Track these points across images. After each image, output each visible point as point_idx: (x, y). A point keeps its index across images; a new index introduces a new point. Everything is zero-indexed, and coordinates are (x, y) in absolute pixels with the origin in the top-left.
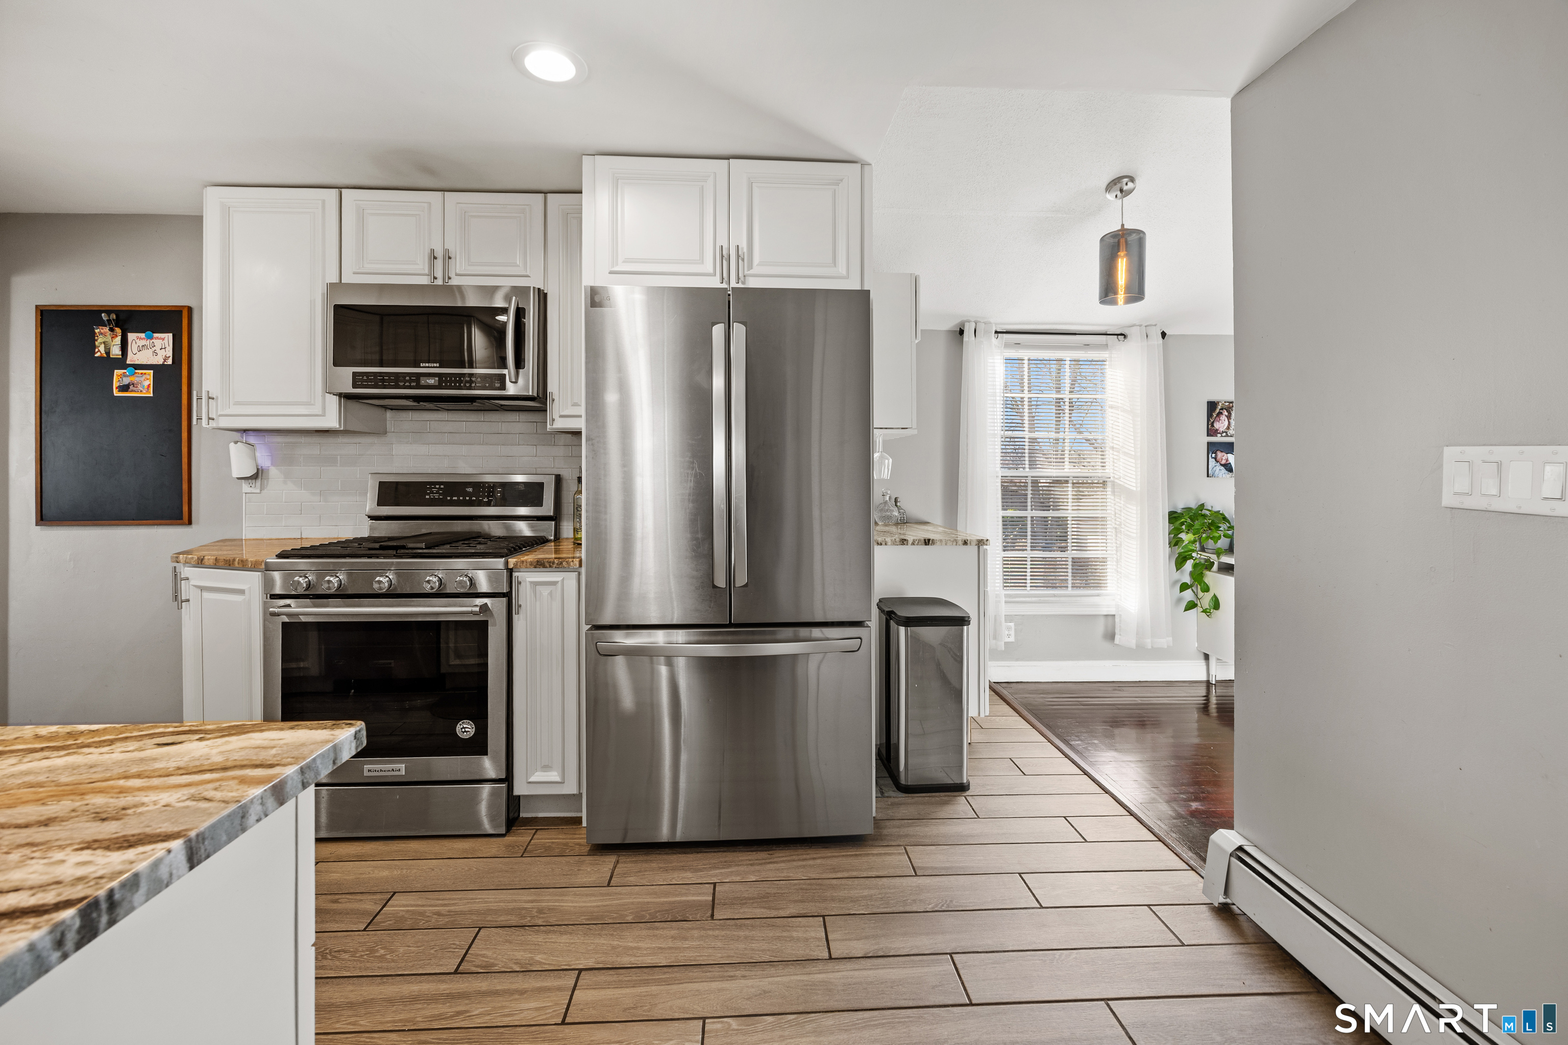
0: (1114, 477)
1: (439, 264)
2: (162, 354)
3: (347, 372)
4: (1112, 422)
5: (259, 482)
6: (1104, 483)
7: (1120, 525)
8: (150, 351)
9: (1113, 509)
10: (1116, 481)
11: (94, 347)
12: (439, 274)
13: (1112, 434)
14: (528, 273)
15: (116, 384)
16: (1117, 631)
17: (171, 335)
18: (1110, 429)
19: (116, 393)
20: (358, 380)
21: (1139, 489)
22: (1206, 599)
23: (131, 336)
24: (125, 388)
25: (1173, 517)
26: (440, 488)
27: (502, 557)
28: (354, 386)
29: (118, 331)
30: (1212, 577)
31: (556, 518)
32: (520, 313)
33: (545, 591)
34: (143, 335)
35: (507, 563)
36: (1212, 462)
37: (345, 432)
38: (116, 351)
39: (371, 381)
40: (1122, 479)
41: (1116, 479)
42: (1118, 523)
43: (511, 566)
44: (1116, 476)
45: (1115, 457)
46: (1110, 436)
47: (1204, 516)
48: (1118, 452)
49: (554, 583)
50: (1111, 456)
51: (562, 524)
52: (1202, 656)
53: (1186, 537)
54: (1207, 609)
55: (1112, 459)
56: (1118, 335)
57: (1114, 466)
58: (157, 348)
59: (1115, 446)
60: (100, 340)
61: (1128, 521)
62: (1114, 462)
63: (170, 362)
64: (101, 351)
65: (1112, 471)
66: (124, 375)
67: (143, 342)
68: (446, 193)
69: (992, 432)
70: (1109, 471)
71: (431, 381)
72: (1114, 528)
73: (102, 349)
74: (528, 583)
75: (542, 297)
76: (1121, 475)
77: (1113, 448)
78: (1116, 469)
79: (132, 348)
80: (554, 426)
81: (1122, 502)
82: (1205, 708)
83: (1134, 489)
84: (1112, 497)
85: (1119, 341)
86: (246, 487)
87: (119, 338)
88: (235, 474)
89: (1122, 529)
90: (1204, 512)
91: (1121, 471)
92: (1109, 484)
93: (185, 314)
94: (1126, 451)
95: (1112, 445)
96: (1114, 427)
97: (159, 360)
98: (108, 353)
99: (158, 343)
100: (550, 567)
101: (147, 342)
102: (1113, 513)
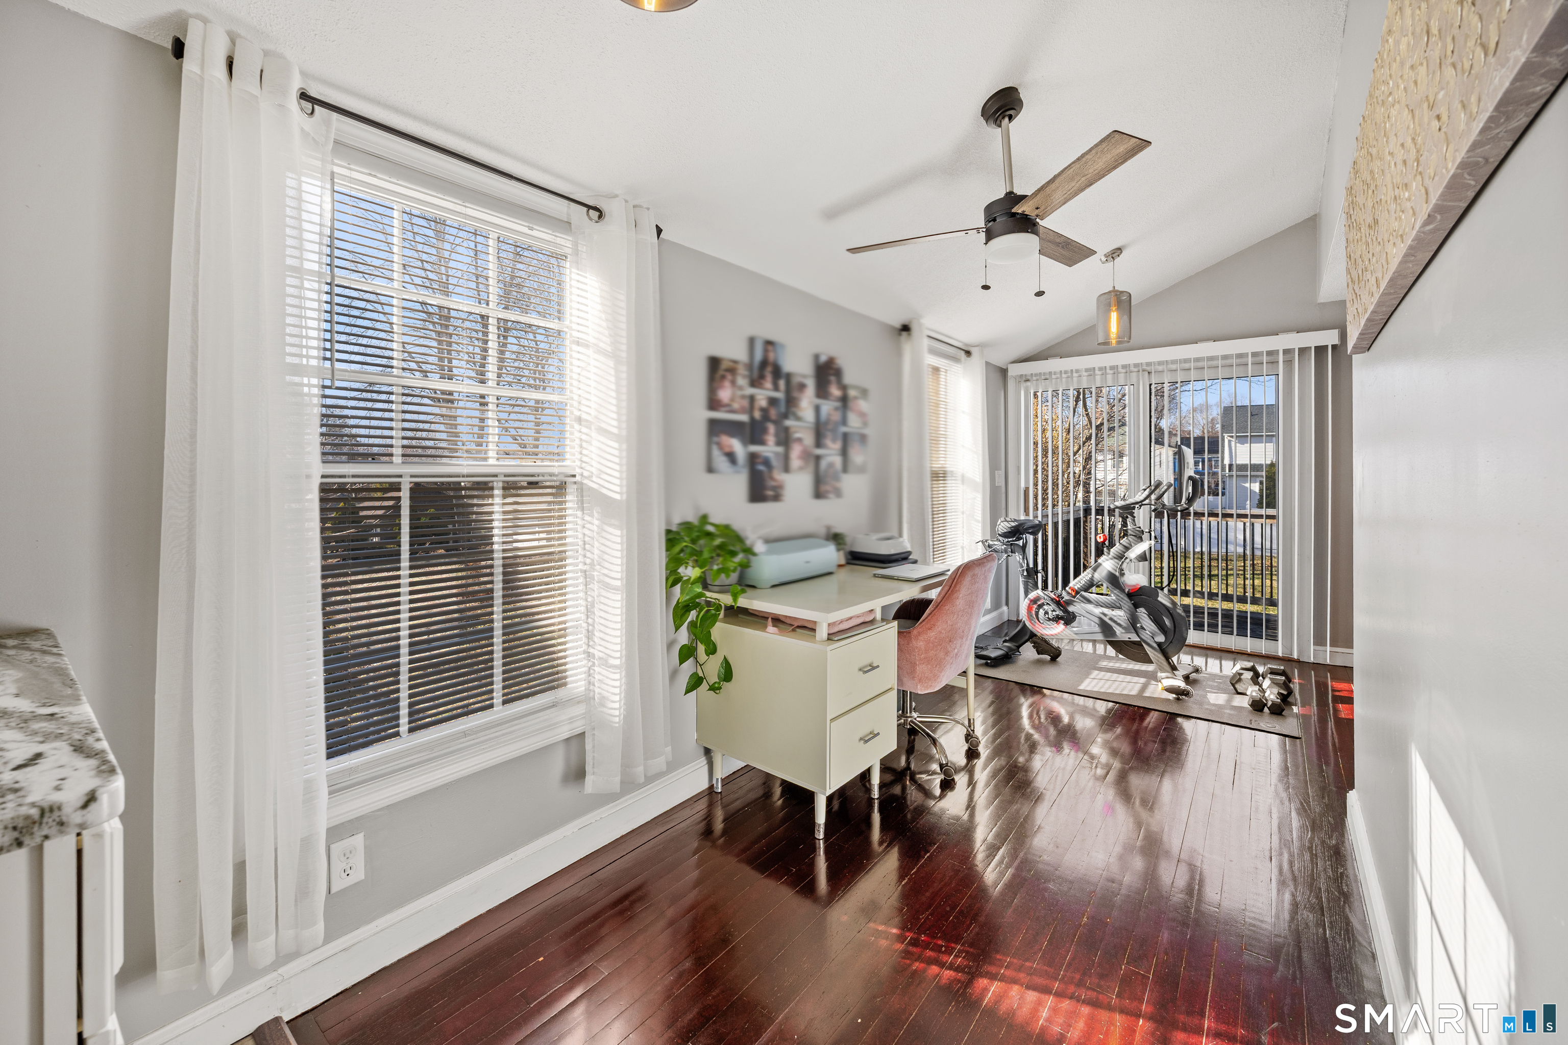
0: (582, 475)
4: (578, 370)
6: (561, 488)
7: (592, 565)
9: (580, 536)
10: (586, 481)
13: (579, 392)
16: (588, 768)
18: (575, 383)
21: (625, 497)
22: (712, 668)
25: (672, 538)
30: (720, 630)
36: (716, 452)
40: (594, 479)
41: (586, 477)
42: (588, 561)
44: (586, 474)
45: (584, 437)
46: (576, 397)
47: (709, 534)
48: (589, 428)
50: (577, 434)
52: (702, 751)
53: (691, 572)
54: (715, 683)
55: (578, 441)
56: (589, 207)
57: (581, 453)
59: (584, 416)
61: (606, 557)
62: (581, 446)
65: (578, 463)
69: (296, 360)
70: (571, 463)
72: (581, 571)
76: (593, 470)
77: (579, 420)
78: (584, 459)
81: (596, 522)
82: (708, 832)
83: (618, 497)
84: (579, 513)
85: (591, 219)
89: (595, 573)
90: (710, 528)
91: (594, 463)
92: (571, 489)
94: (604, 426)
95: (577, 413)
96: (582, 379)
102: (581, 543)
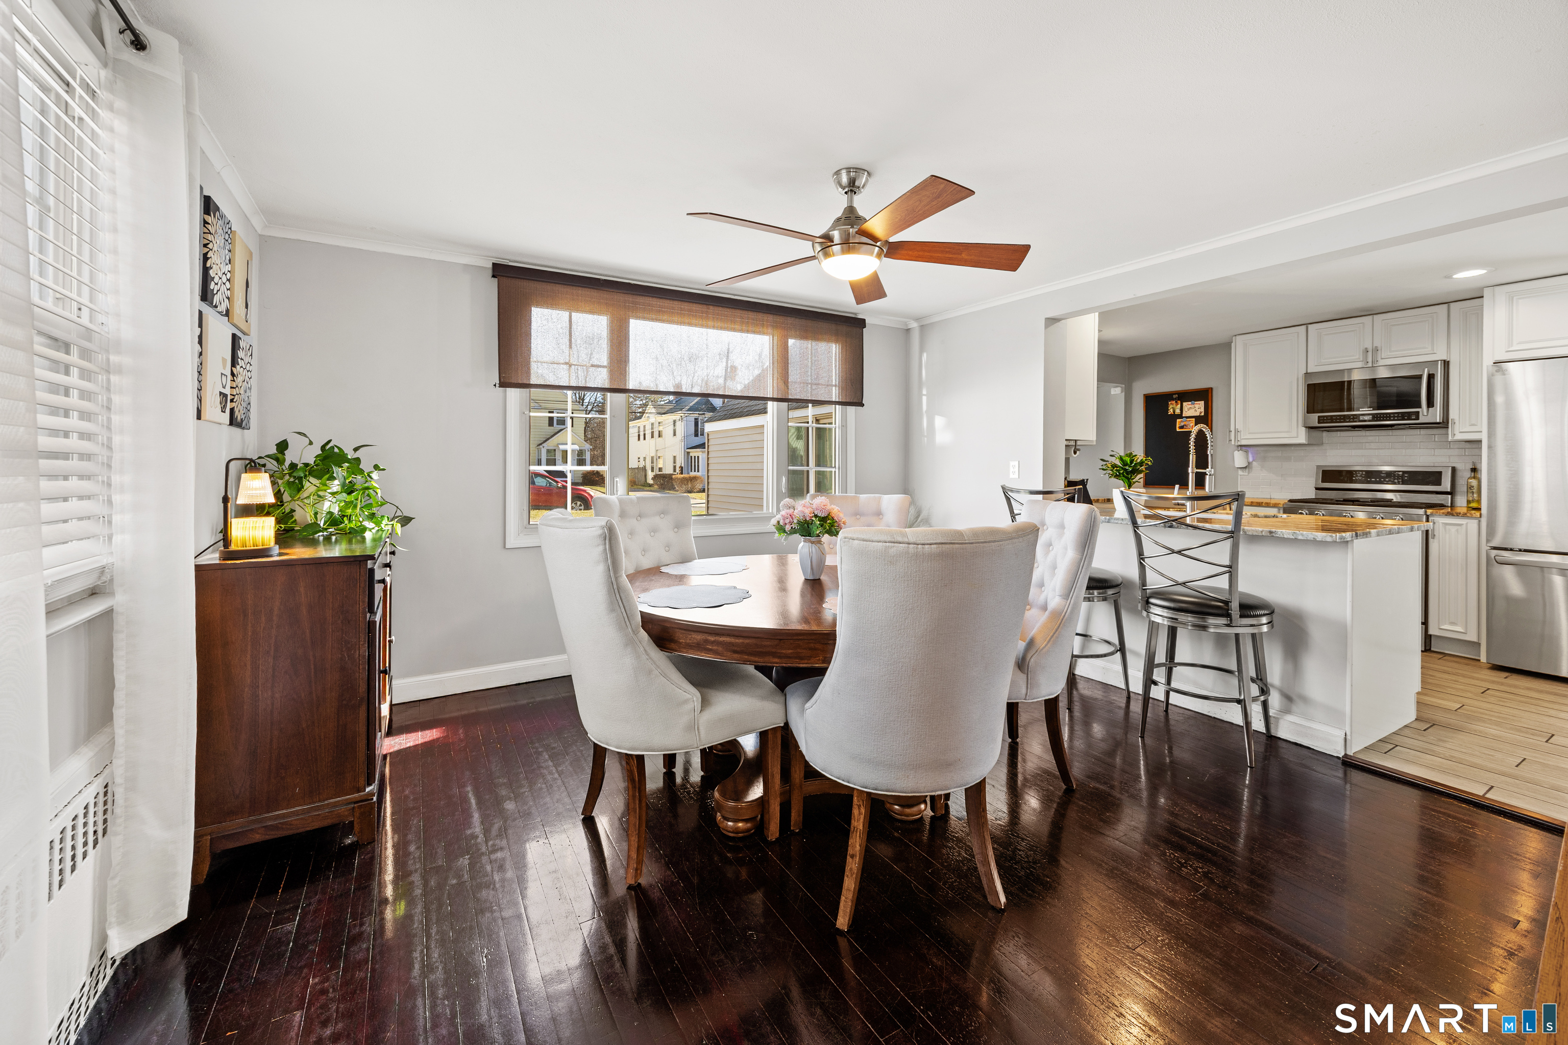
1: (1370, 354)
2: (1199, 411)
3: (1315, 417)
5: (1247, 470)
8: (1193, 410)
11: (1168, 410)
12: (1370, 360)
14: (1435, 352)
15: (1178, 426)
17: (1203, 402)
19: (1178, 430)
20: (1320, 420)
23: (1185, 404)
24: (1181, 427)
26: (1362, 474)
27: (1422, 508)
28: (1319, 423)
29: (1179, 402)
31: (1452, 493)
32: (1431, 377)
33: (1453, 529)
34: (1190, 403)
35: (1426, 512)
37: (1308, 445)
38: (1178, 411)
39: (1329, 419)
43: (1428, 513)
49: (1460, 525)
51: (1456, 497)
58: (1197, 408)
60: (1171, 406)
63: (1203, 414)
64: (1171, 412)
66: (1182, 421)
67: (1190, 406)
68: (1375, 316)
71: (1366, 418)
73: (1172, 410)
74: (1441, 525)
75: (1446, 364)
79: (1185, 409)
80: (1455, 438)
86: (1240, 472)
87: (1179, 405)
88: (1237, 465)
93: (1210, 391)
97: (1197, 414)
98: (1174, 412)
99: (1197, 406)
100: (1457, 515)
101: (1192, 406)
